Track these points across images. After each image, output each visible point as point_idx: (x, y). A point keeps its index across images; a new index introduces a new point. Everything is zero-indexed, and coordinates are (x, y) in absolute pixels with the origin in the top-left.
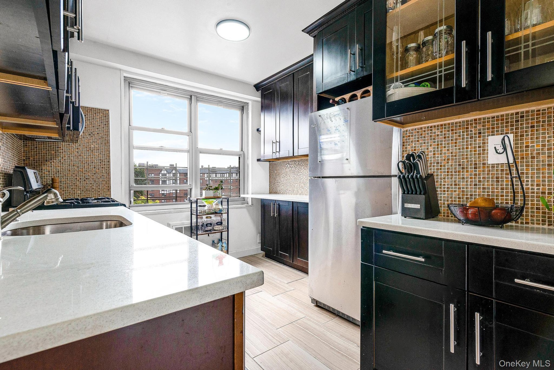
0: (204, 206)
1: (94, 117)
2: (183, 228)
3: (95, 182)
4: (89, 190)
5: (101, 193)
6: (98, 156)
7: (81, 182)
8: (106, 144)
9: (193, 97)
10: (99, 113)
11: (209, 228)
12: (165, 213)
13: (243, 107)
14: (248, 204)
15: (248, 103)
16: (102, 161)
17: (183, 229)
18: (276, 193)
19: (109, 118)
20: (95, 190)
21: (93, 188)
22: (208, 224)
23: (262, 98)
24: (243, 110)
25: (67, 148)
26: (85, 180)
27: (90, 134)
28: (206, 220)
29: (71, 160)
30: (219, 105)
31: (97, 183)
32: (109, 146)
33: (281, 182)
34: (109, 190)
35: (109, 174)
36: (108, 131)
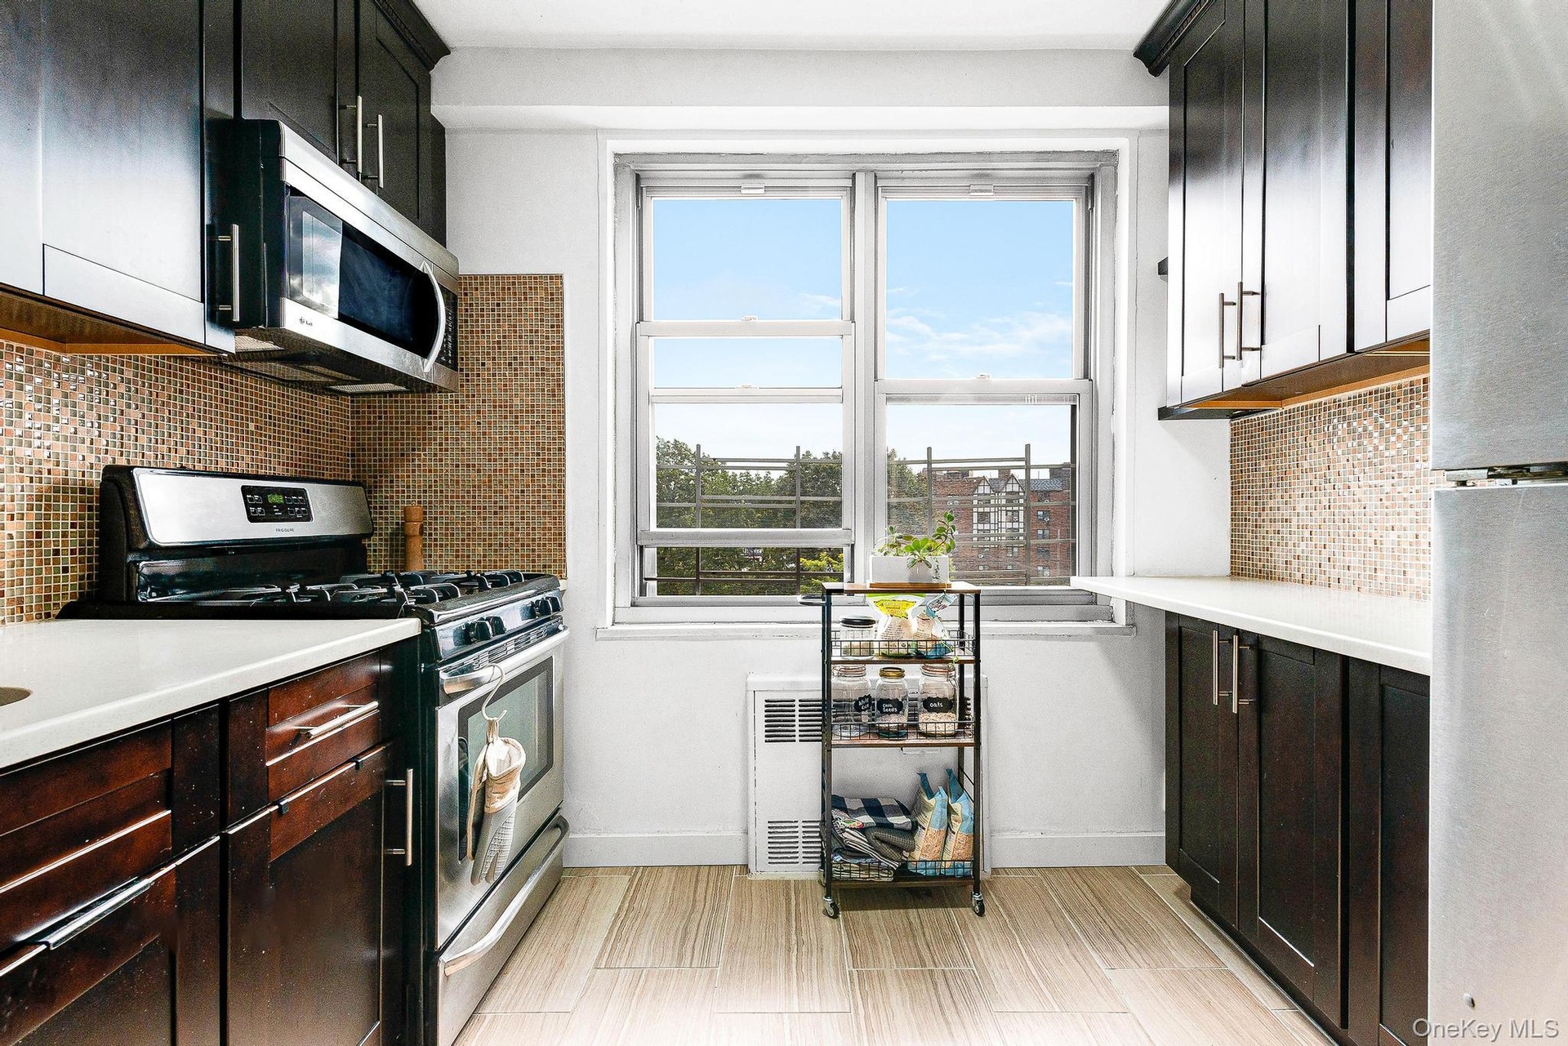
0: (867, 623)
1: (520, 304)
2: (797, 703)
3: (523, 518)
4: (507, 545)
5: (539, 556)
6: (533, 433)
7: (485, 518)
8: (553, 391)
9: (860, 178)
10: (536, 288)
11: (894, 720)
12: (740, 638)
13: (1092, 177)
14: (1112, 620)
15: (1114, 154)
16: (543, 449)
17: (797, 708)
18: (1265, 575)
19: (562, 304)
20: (523, 545)
21: (518, 540)
22: (888, 701)
23: (1173, 102)
24: (1089, 194)
25: (452, 412)
26: (495, 513)
27: (510, 364)
28: (881, 681)
29: (463, 450)
30: (976, 191)
31: (528, 523)
32: (564, 396)
33: (1294, 519)
34: (560, 545)
35: (561, 492)
36: (559, 348)
